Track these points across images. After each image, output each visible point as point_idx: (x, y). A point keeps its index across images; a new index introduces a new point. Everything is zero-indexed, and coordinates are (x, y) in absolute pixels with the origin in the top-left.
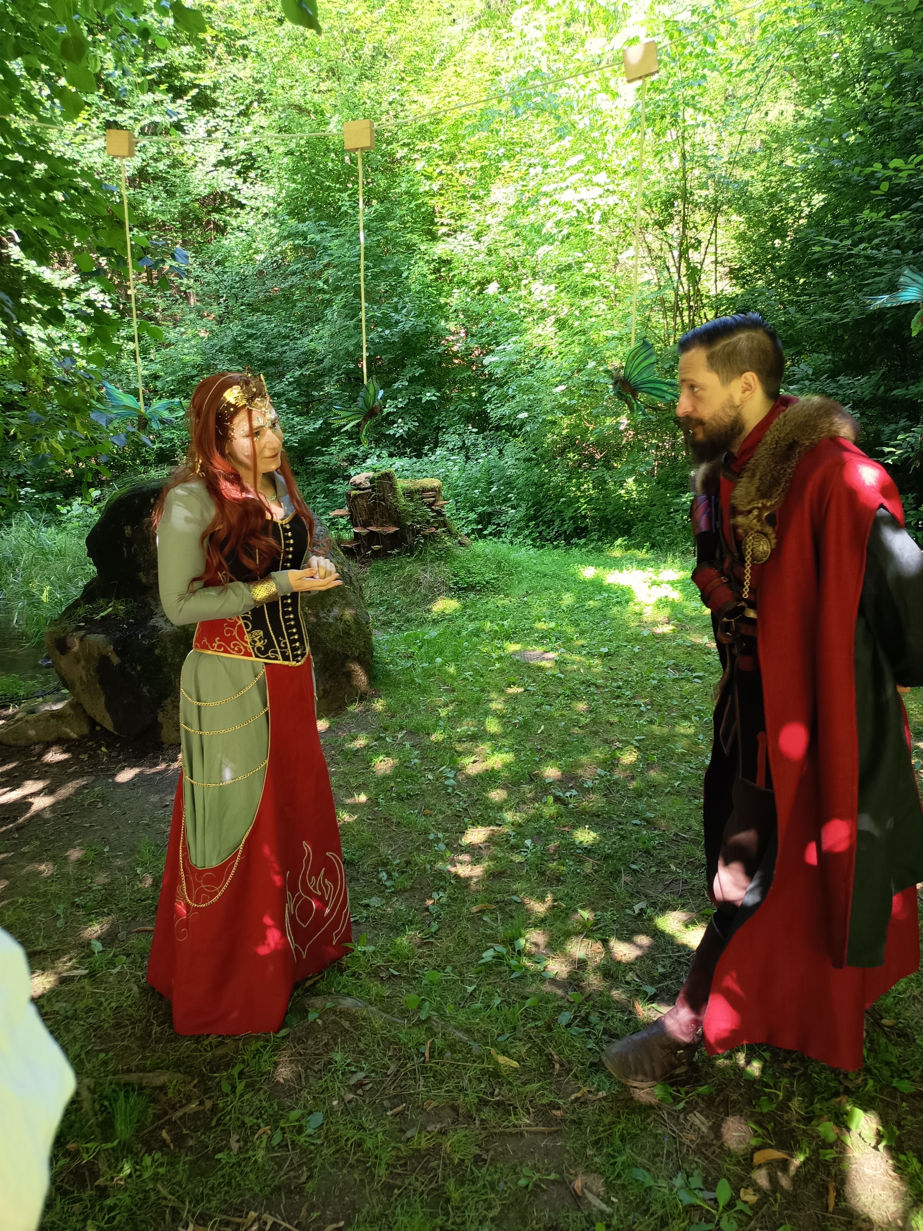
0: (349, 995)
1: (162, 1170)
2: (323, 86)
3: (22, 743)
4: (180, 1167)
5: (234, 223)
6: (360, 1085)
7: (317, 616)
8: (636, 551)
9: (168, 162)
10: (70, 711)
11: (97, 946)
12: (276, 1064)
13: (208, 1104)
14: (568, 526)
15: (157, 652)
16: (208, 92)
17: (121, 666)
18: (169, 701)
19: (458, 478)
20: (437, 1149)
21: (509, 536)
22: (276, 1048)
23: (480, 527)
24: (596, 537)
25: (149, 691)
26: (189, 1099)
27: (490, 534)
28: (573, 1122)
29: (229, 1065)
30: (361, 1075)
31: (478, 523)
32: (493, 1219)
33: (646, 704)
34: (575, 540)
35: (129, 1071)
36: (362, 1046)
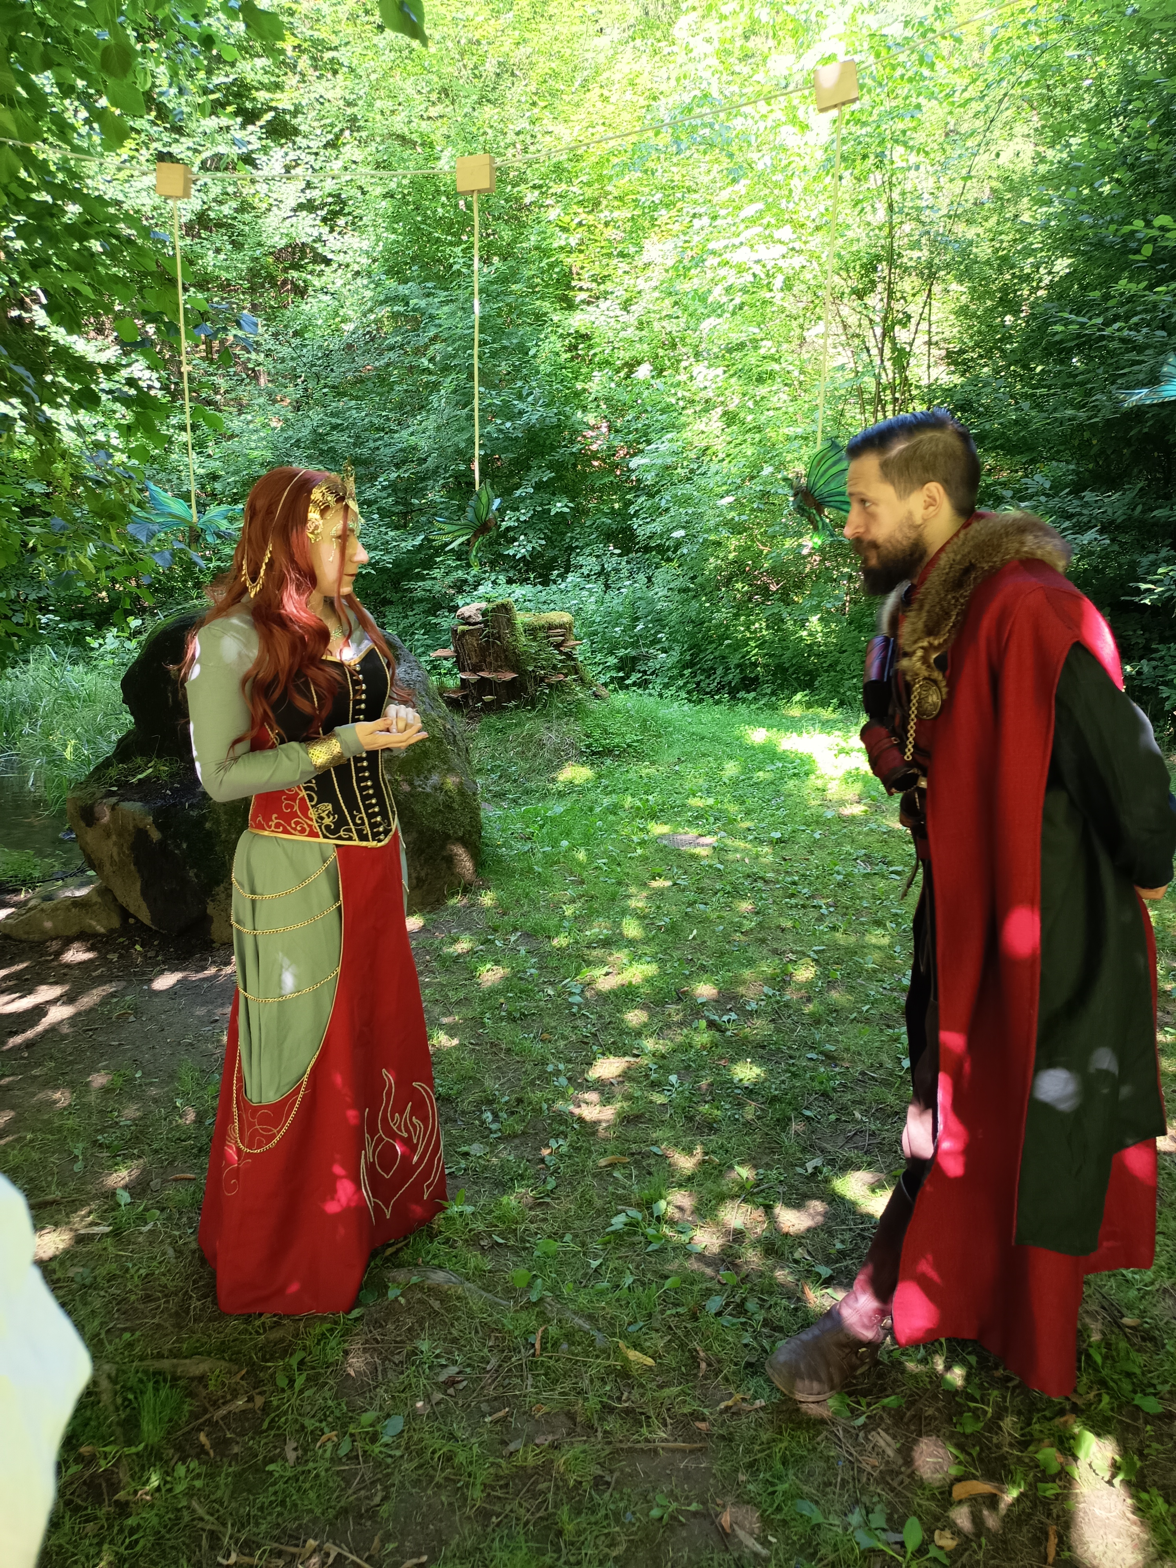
0: (440, 1267)
1: (198, 1484)
2: (433, 112)
3: (36, 937)
4: (221, 1480)
5: (317, 282)
6: (451, 1382)
7: (411, 784)
8: (820, 710)
9: (234, 205)
10: (96, 899)
11: (124, 1197)
12: (346, 1353)
13: (259, 1401)
14: (734, 676)
15: (208, 825)
16: (288, 117)
17: (162, 843)
18: (221, 888)
19: (595, 612)
20: (546, 1467)
21: (658, 688)
22: (347, 1332)
23: (621, 674)
24: (769, 691)
25: (196, 875)
26: (235, 1395)
27: (634, 684)
28: (721, 1437)
29: (287, 1352)
30: (453, 1370)
31: (619, 669)
32: (616, 1559)
33: (828, 906)
34: (742, 694)
35: (160, 1356)
36: (455, 1333)
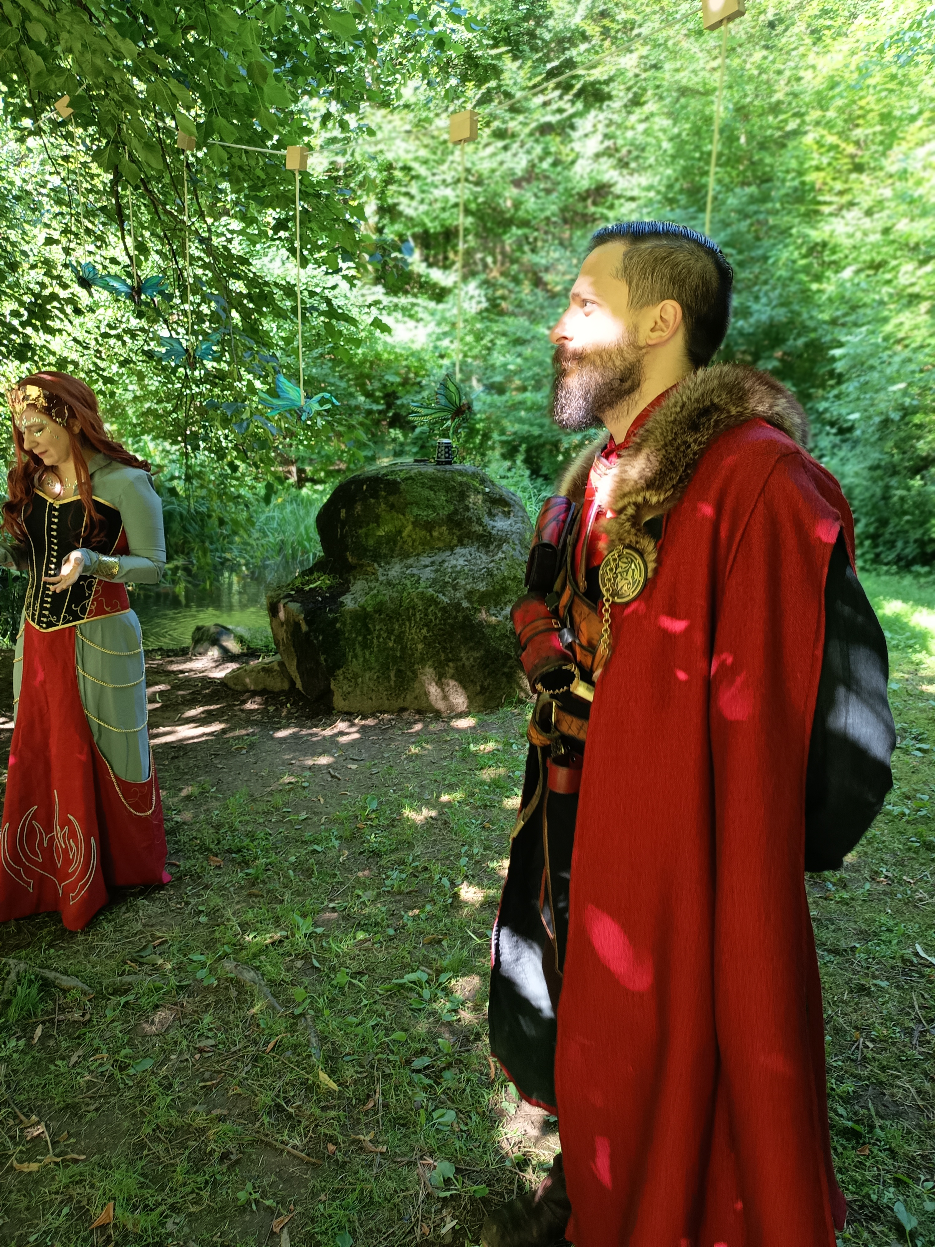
1: (15, 1056)
6: (201, 1051)
13: (87, 1017)
15: (338, 625)
17: (307, 633)
20: (203, 1131)
29: (126, 992)
30: (212, 1042)
36: (231, 1018)
